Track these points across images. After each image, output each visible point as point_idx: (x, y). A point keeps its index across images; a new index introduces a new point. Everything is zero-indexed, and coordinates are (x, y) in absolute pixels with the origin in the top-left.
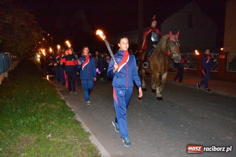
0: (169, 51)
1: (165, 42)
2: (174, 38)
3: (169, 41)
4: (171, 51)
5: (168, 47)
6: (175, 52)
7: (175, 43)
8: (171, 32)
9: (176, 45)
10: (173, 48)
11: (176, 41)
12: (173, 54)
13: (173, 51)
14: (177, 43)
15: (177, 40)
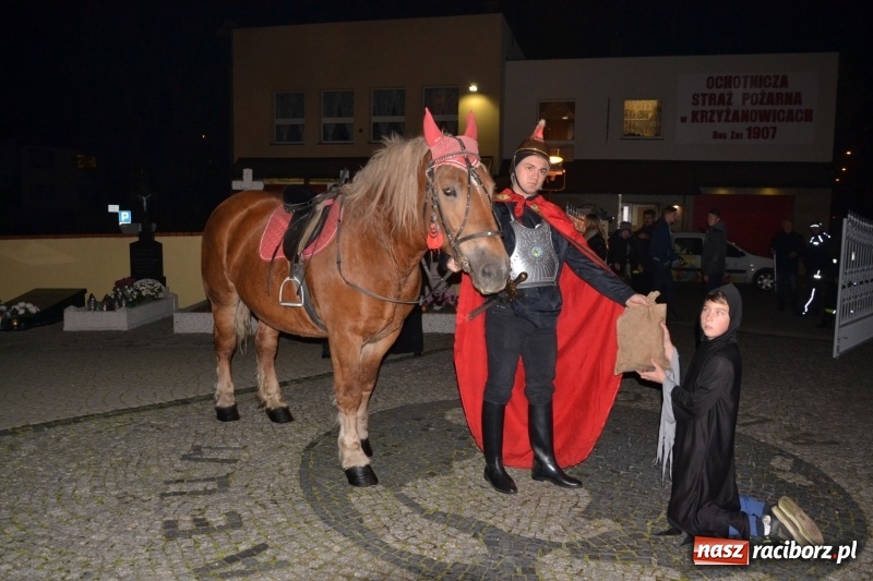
0: (436, 226)
1: (413, 180)
2: (459, 149)
3: (431, 174)
4: (445, 228)
5: (428, 209)
6: (471, 230)
7: (462, 179)
8: (429, 121)
9: (470, 189)
10: (456, 209)
11: (470, 166)
12: (465, 239)
13: (456, 226)
14: (479, 180)
15: (476, 164)
